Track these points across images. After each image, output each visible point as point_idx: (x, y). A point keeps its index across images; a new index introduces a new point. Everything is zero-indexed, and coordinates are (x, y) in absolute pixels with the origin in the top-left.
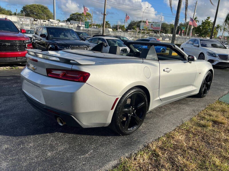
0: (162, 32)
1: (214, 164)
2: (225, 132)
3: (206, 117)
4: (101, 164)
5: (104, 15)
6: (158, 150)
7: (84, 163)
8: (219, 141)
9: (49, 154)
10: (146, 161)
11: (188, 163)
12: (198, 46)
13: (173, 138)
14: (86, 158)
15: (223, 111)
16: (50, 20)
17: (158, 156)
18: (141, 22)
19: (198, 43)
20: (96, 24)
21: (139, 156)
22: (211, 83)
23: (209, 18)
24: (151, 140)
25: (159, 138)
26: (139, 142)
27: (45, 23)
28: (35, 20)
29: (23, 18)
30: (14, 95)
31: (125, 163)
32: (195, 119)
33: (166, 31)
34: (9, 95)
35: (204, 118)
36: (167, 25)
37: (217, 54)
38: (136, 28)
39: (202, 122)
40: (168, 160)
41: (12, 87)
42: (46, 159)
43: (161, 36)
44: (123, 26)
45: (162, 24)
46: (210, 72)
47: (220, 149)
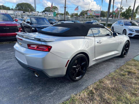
0: (101, 16)
1: (126, 98)
2: (135, 78)
3: (124, 69)
4: (59, 98)
5: (65, 8)
6: (93, 90)
7: (50, 98)
8: (131, 84)
9: (31, 93)
10: (86, 96)
11: (110, 97)
12: (123, 25)
13: (103, 83)
14: (51, 95)
15: (136, 65)
16: (33, 12)
17: (93, 93)
18: (88, 11)
19: (122, 23)
20: (60, 13)
21: (82, 93)
22: (129, 48)
23: (130, 7)
24: (90, 84)
25: (95, 83)
26: (82, 85)
27: (30, 14)
28: (24, 13)
29: (17, 11)
30: (11, 58)
31: (74, 97)
32: (117, 70)
33: (103, 15)
34: (9, 59)
35: (123, 70)
36: (104, 12)
37: (134, 30)
38: (85, 15)
39: (122, 73)
40: (99, 95)
41: (10, 54)
42: (29, 96)
43: (101, 19)
44: (77, 14)
45: (101, 12)
46: (127, 42)
47: (131, 89)
